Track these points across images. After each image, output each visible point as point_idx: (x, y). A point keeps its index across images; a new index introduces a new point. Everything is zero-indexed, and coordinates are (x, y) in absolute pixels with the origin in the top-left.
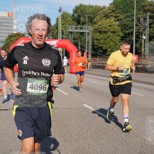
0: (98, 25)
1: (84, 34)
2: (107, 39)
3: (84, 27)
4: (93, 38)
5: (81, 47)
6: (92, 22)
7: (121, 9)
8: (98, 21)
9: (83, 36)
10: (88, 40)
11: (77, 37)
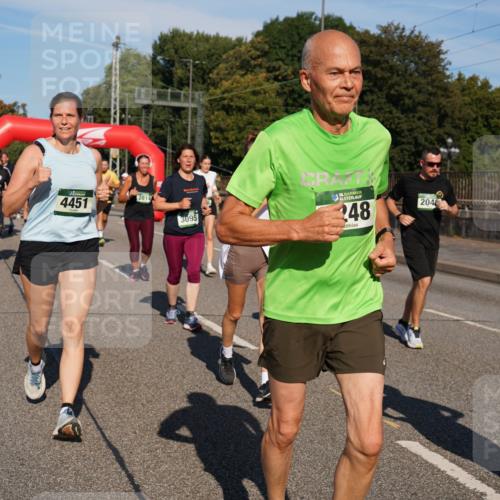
0: (223, 89)
1: (182, 112)
2: (244, 128)
3: (182, 92)
4: (206, 126)
5: (173, 149)
6: (204, 82)
7: (284, 48)
8: (221, 79)
9: (180, 117)
10: (192, 131)
11: (164, 120)
